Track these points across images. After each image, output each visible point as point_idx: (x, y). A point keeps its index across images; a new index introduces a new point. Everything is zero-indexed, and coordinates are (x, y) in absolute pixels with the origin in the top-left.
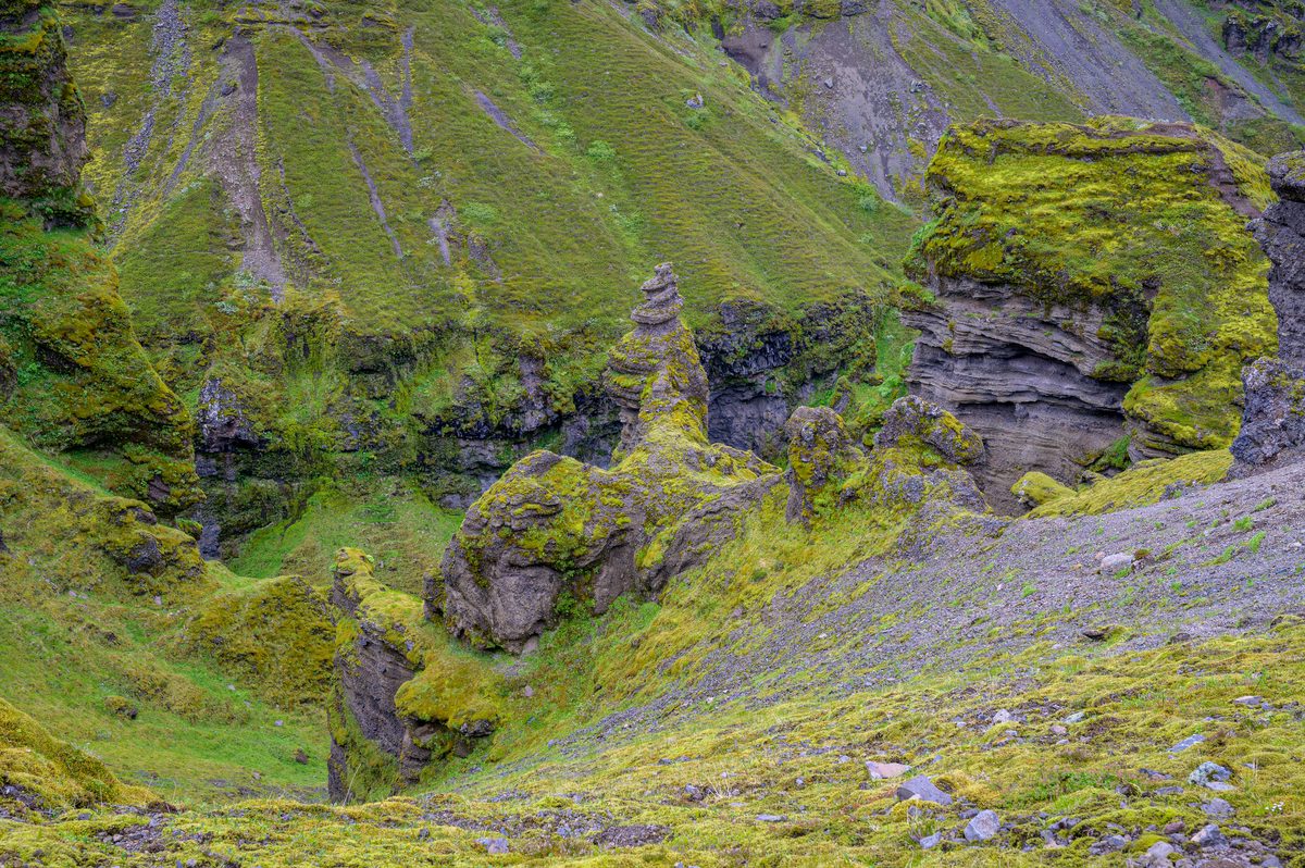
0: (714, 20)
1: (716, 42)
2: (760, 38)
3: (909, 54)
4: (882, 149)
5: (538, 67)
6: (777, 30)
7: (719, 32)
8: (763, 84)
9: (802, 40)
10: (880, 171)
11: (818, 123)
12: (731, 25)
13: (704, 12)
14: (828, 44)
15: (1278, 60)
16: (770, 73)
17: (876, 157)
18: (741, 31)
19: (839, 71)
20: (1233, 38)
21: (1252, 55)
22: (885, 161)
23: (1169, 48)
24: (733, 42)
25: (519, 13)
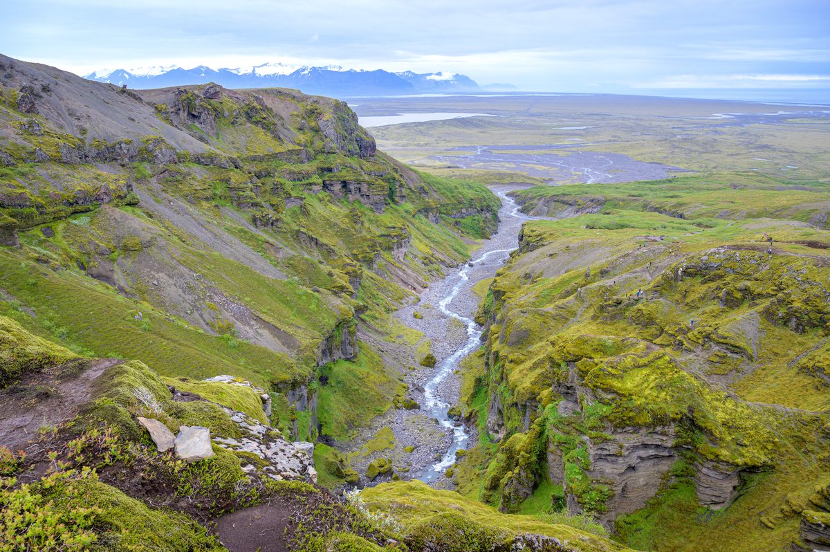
0: (77, 261)
1: (83, 272)
2: (108, 266)
3: (185, 262)
4: (197, 310)
5: (51, 319)
6: (113, 260)
7: (82, 267)
8: (121, 290)
9: (128, 263)
10: (202, 321)
11: (160, 304)
12: (88, 262)
13: (71, 258)
14: (144, 263)
15: (275, 229)
16: (122, 284)
17: (196, 315)
18: (97, 264)
19: (156, 276)
20: (258, 223)
21: (266, 228)
22: (201, 316)
23: (245, 232)
24: (95, 271)
25: (20, 289)
